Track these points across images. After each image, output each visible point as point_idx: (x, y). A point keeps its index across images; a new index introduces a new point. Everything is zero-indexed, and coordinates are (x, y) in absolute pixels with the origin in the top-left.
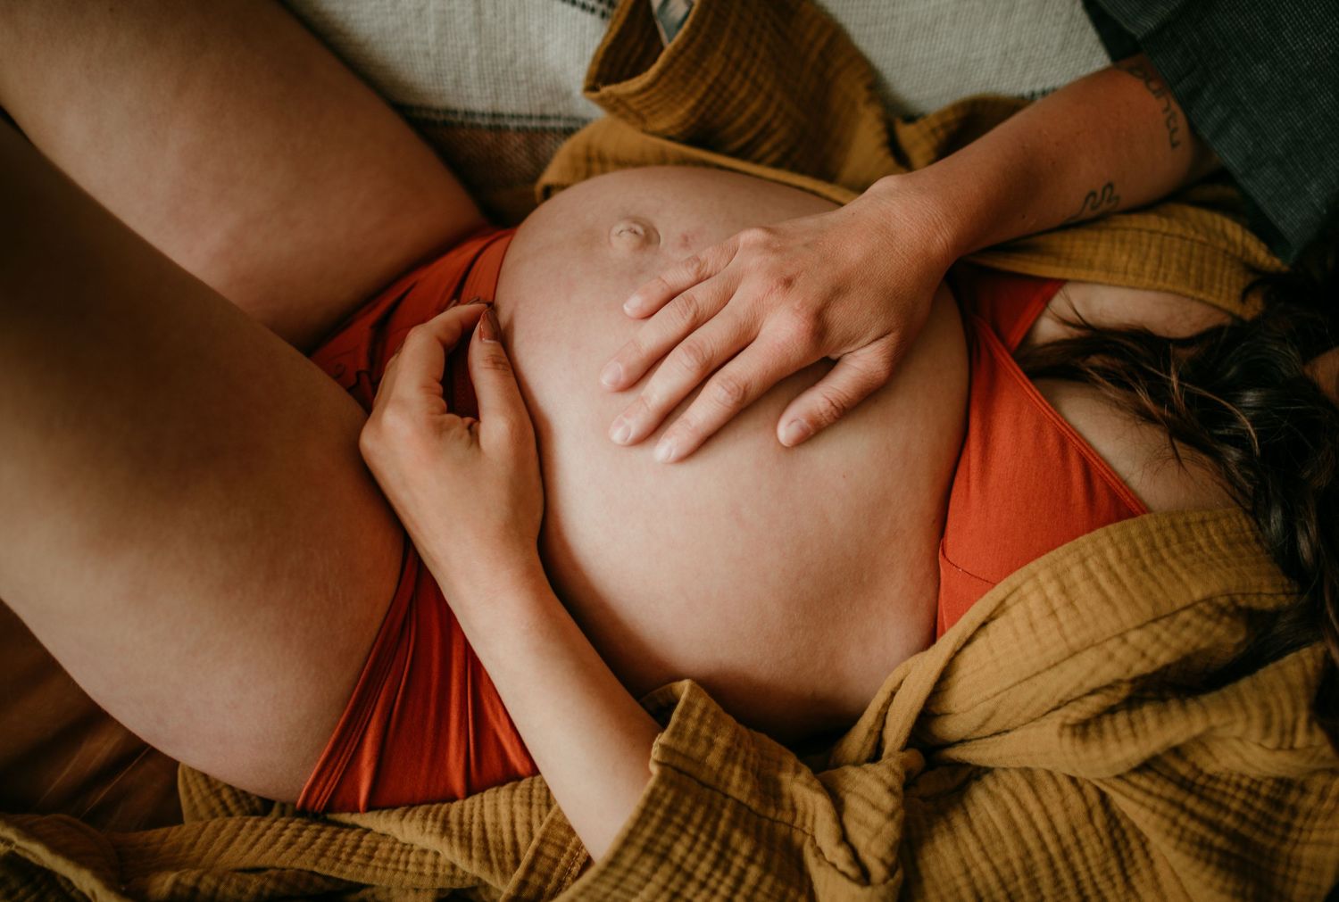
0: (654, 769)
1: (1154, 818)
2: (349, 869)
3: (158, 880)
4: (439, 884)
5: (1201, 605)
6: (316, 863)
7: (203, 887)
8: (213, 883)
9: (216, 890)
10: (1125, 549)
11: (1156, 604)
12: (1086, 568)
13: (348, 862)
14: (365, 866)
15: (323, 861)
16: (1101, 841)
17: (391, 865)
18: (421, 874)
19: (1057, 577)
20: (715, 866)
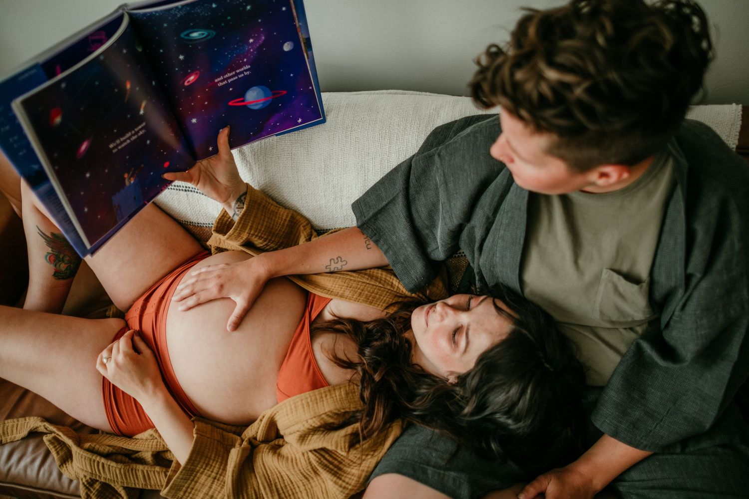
0: (195, 436)
1: (315, 457)
2: (131, 446)
3: (86, 444)
4: (153, 450)
5: (328, 413)
6: (123, 445)
7: (96, 447)
8: (98, 447)
9: (98, 449)
10: (313, 398)
11: (315, 413)
12: (302, 402)
13: (131, 445)
14: (134, 446)
15: (125, 444)
16: (306, 461)
17: (141, 445)
18: (148, 447)
19: (295, 403)
20: (216, 455)
